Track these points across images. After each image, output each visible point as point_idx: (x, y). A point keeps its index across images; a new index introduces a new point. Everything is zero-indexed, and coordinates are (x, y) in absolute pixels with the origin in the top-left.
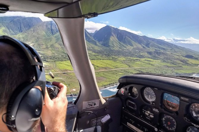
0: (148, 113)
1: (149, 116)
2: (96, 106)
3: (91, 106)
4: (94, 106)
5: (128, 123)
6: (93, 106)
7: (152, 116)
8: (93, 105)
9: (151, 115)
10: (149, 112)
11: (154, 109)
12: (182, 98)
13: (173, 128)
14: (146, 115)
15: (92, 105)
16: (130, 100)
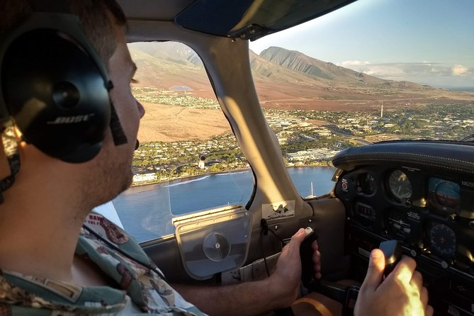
0: (399, 224)
1: (402, 230)
2: (288, 213)
3: (278, 214)
4: (285, 214)
5: (360, 249)
6: (283, 213)
7: (408, 230)
8: (283, 211)
9: (407, 227)
10: (401, 222)
11: (410, 214)
12: (465, 183)
13: (450, 250)
14: (396, 229)
15: (280, 212)
16: (361, 202)
